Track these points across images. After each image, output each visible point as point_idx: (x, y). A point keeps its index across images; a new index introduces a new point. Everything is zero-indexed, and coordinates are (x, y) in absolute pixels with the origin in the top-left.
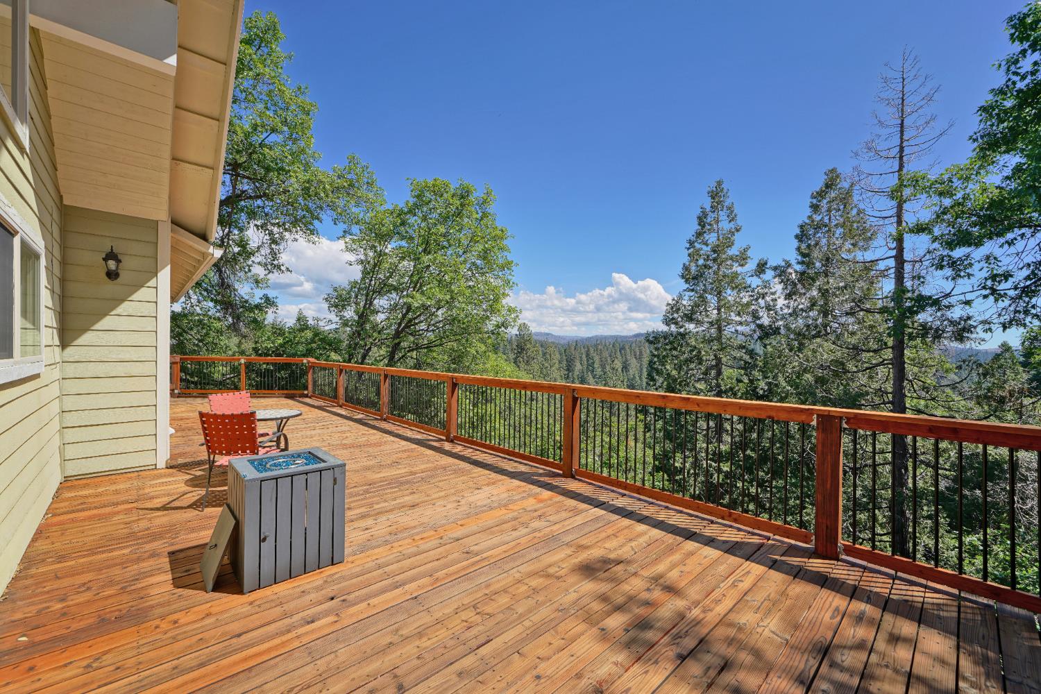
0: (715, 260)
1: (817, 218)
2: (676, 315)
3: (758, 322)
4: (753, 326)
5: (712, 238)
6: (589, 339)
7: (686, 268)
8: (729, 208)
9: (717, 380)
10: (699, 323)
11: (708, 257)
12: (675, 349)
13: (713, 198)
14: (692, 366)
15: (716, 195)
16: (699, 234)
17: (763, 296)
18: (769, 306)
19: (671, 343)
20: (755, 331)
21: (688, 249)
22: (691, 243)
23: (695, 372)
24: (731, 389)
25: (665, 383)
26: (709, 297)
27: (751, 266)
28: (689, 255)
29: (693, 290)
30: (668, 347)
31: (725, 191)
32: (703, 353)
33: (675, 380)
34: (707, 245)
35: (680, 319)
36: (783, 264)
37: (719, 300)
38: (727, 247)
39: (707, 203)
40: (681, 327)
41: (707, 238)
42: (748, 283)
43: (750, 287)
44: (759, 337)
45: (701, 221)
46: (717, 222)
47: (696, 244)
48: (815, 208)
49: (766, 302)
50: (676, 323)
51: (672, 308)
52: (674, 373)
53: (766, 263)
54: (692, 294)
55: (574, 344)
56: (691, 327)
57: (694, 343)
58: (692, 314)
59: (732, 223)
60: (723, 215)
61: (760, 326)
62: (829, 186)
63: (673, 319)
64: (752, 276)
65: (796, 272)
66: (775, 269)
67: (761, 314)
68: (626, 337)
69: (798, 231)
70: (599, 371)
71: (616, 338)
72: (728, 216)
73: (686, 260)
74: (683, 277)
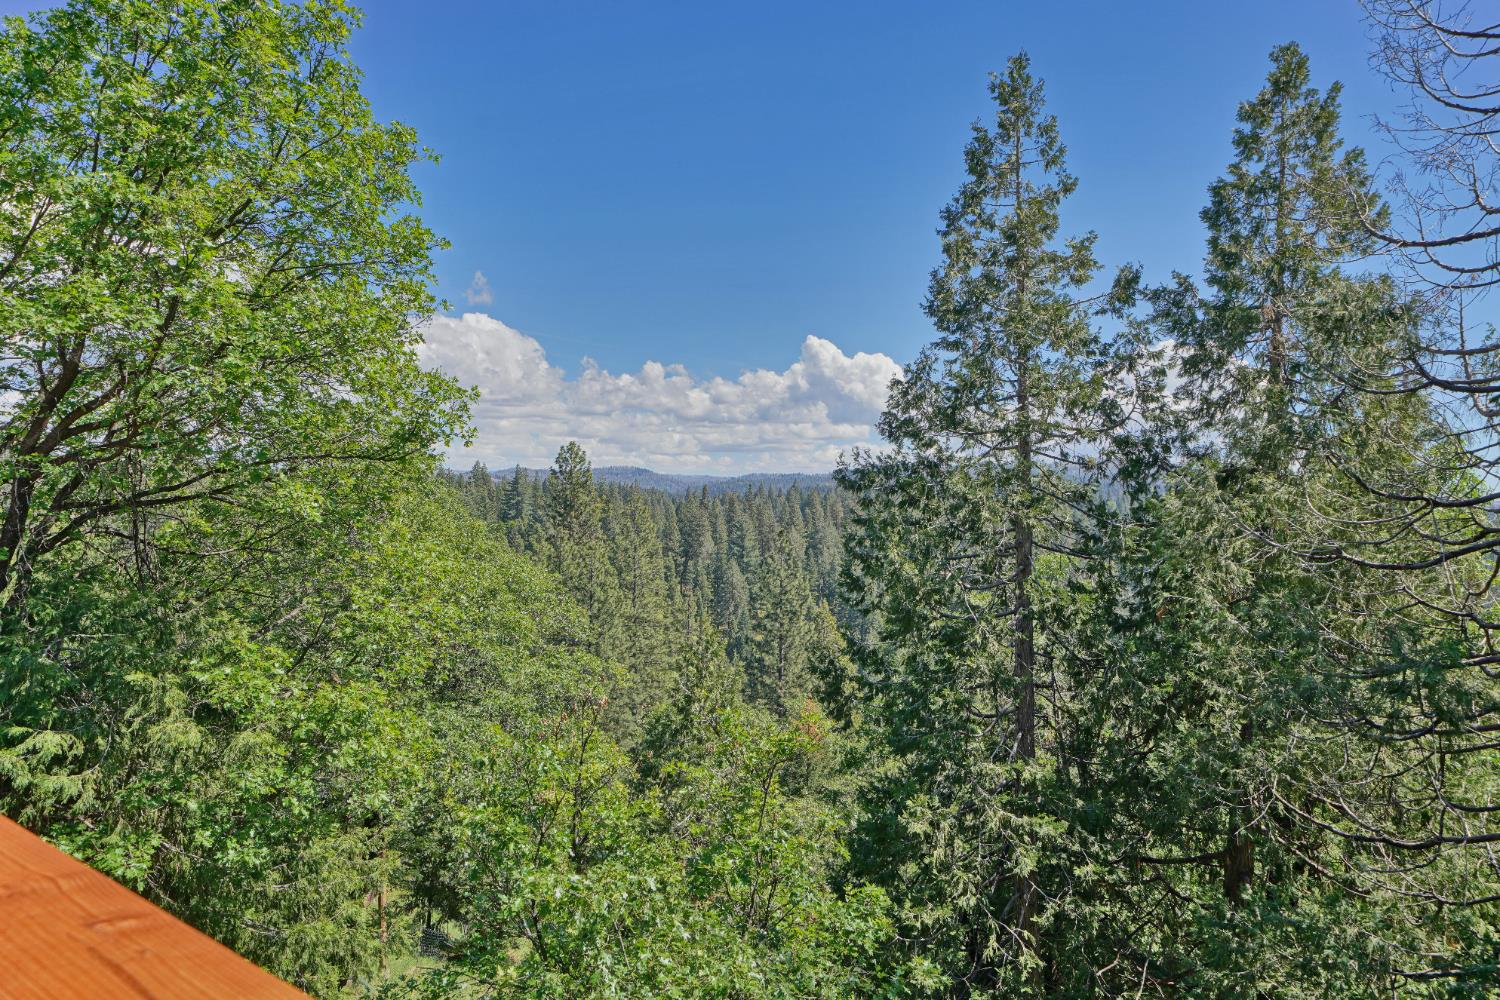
0: (1011, 262)
1: (1253, 168)
2: (913, 413)
3: (1118, 431)
4: (1106, 444)
5: (1002, 209)
6: (733, 482)
7: (940, 286)
8: (1046, 130)
9: (1020, 586)
10: (973, 434)
11: (995, 254)
12: (913, 502)
13: (1005, 102)
14: (956, 547)
15: (1013, 93)
16: (971, 198)
17: (1131, 362)
18: (1147, 387)
19: (903, 487)
20: (1109, 455)
21: (945, 234)
22: (951, 218)
23: (965, 563)
24: (1058, 610)
25: (887, 599)
26: (999, 363)
27: (1101, 283)
28: (947, 249)
29: (956, 345)
30: (897, 498)
31: (1034, 82)
32: (985, 514)
33: (912, 591)
34: (992, 227)
35: (924, 424)
36: (1172, 285)
37: (1024, 370)
38: (1044, 230)
39: (990, 115)
40: (930, 444)
41: (989, 210)
42: (1093, 330)
43: (1096, 340)
44: (1121, 472)
45: (977, 163)
46: (1016, 168)
47: (962, 222)
48: (1247, 145)
49: (1138, 377)
50: (916, 435)
51: (905, 394)
52: (909, 570)
53: (1136, 279)
54: (953, 355)
55: (699, 492)
56: (952, 442)
57: (961, 488)
58: (954, 408)
59: (1054, 169)
60: (1030, 147)
61: (1123, 443)
62: (1282, 87)
63: (909, 421)
64: (1103, 312)
65: (1203, 304)
66: (1155, 296)
67: (1127, 410)
68: (816, 478)
69: (1207, 201)
70: (754, 558)
71: (794, 481)
72: (1043, 152)
73: (940, 260)
74: (931, 310)
